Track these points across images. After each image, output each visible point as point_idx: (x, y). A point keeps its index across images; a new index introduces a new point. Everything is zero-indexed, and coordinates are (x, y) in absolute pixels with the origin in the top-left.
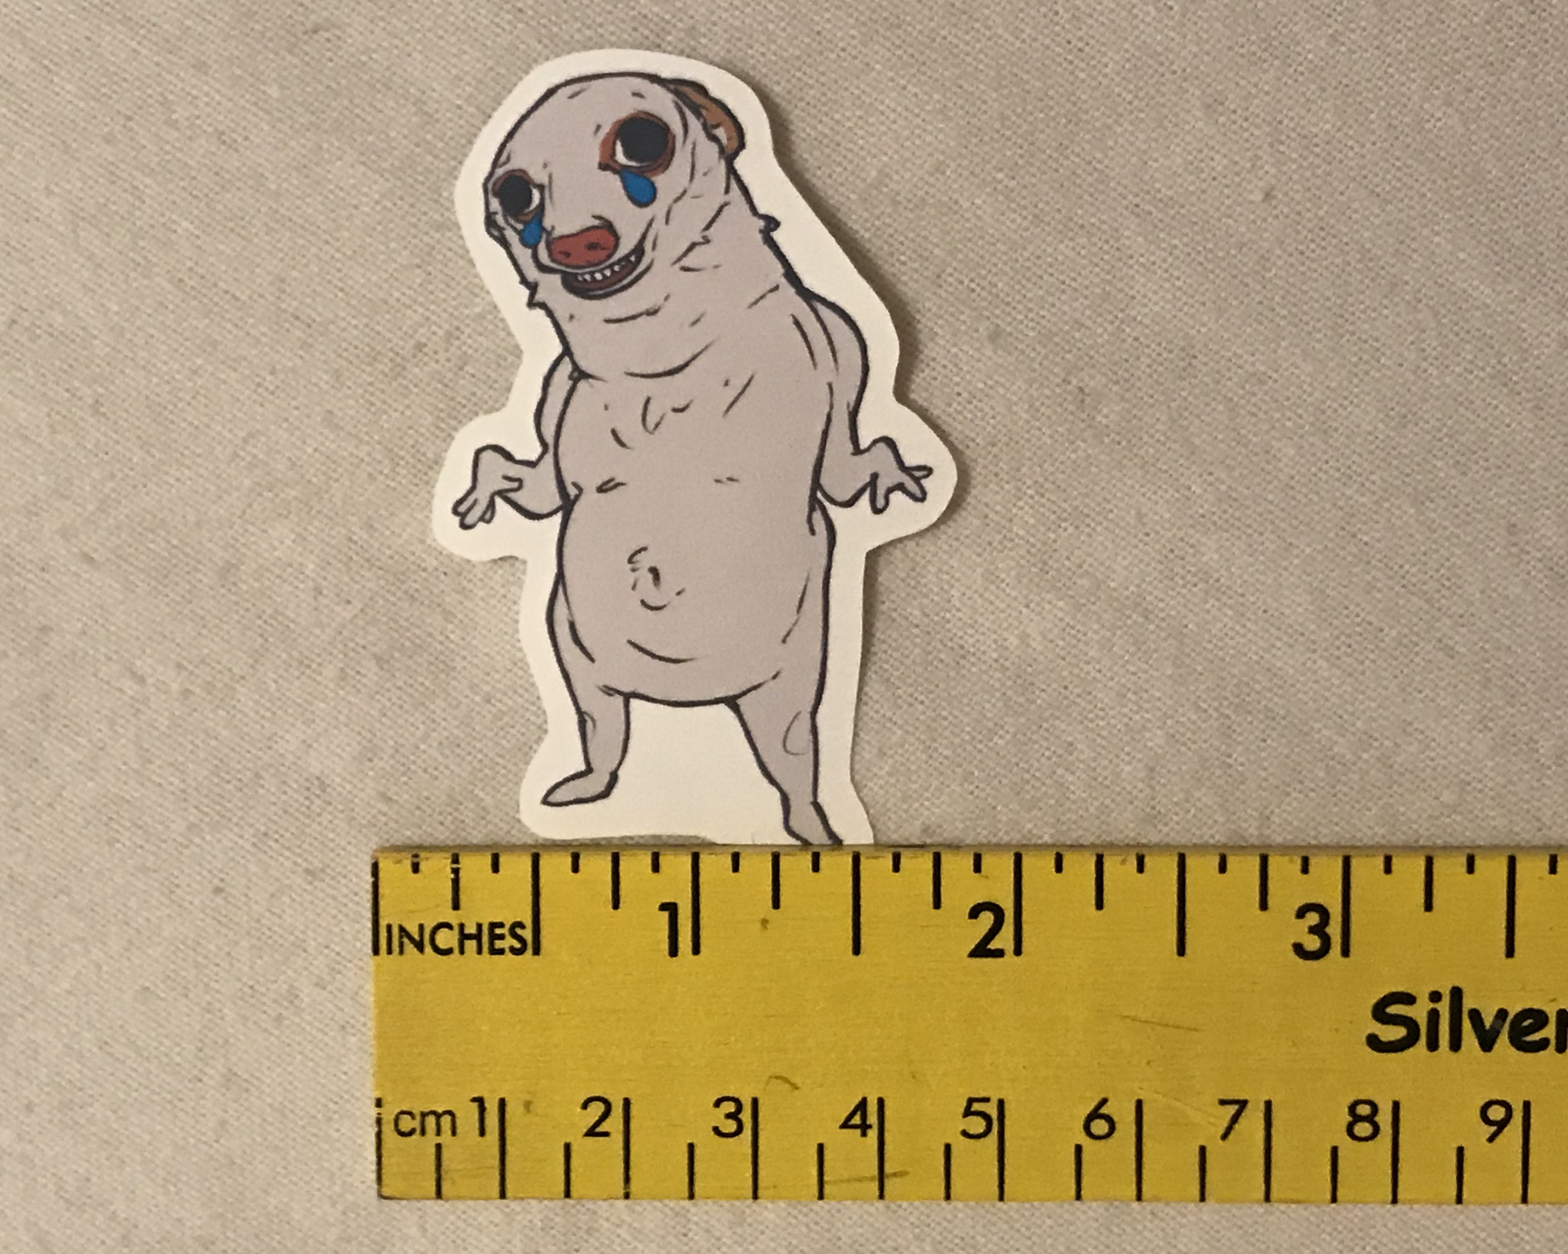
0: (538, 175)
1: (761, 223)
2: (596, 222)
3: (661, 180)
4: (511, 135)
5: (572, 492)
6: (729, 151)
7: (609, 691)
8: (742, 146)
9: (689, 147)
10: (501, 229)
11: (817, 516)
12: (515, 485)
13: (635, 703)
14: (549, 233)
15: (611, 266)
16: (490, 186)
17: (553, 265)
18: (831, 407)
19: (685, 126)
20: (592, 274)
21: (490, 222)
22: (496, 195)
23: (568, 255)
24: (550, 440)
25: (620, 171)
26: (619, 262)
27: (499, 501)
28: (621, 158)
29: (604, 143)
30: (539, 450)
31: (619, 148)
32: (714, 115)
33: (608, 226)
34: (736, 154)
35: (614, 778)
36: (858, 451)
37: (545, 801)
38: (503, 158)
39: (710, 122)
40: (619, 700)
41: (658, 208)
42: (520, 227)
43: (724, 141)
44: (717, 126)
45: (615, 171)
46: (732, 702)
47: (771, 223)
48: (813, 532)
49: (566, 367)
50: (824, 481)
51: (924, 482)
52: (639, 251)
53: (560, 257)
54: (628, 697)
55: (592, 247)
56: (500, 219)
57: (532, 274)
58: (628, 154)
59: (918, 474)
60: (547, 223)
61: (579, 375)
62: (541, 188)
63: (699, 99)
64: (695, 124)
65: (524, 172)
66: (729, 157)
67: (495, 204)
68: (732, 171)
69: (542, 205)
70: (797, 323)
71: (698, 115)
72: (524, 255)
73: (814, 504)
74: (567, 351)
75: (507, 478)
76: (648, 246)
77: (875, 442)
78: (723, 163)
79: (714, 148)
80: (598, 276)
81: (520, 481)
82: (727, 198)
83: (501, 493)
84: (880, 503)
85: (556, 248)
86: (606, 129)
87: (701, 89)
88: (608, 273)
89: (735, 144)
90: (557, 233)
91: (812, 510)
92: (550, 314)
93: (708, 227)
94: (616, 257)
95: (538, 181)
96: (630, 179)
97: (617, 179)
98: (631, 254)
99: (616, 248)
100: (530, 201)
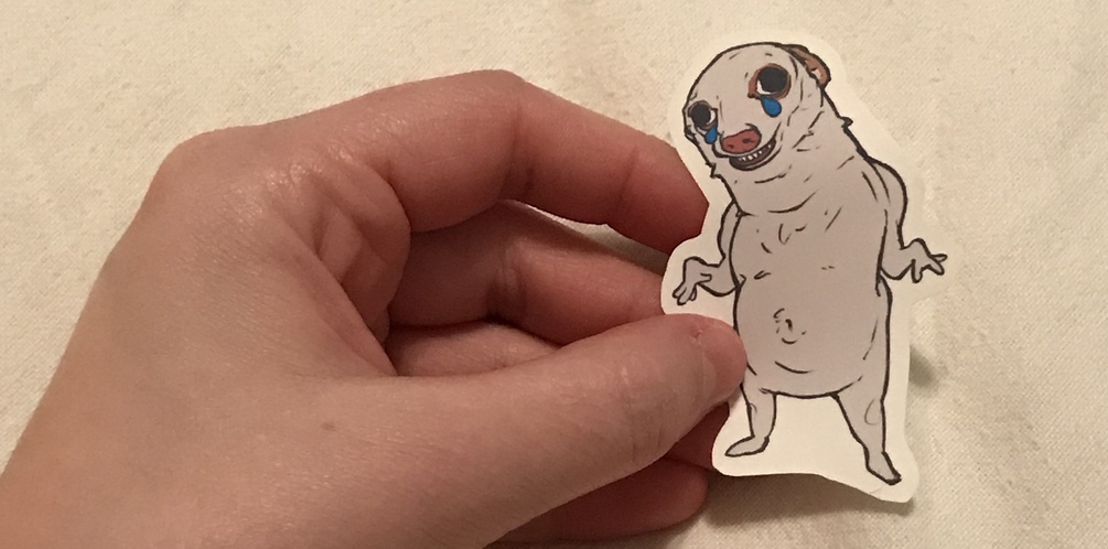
0: (713, 104)
1: (842, 122)
2: (748, 128)
3: (783, 102)
4: (697, 81)
5: (740, 280)
6: (822, 82)
7: (765, 391)
8: (829, 79)
9: (799, 82)
10: (694, 135)
11: (881, 286)
12: (707, 278)
13: (778, 397)
14: (721, 136)
15: (757, 152)
16: (686, 111)
17: (724, 153)
18: (887, 222)
19: (796, 71)
20: (747, 157)
21: (687, 131)
22: (689, 116)
23: (732, 146)
24: (726, 251)
25: (761, 98)
26: (761, 149)
27: (699, 288)
28: (760, 90)
29: (750, 83)
30: (721, 257)
31: (759, 85)
32: (812, 63)
33: (754, 129)
34: (825, 85)
35: (767, 440)
36: (903, 247)
37: (727, 454)
38: (692, 96)
39: (811, 67)
40: (771, 396)
41: (783, 116)
42: (704, 133)
43: (819, 77)
44: (814, 69)
45: (757, 98)
46: (835, 395)
47: (848, 122)
48: (879, 295)
49: (734, 209)
50: (884, 265)
51: (942, 264)
52: (773, 141)
53: (729, 149)
54: (775, 395)
55: (746, 141)
56: (693, 130)
57: (713, 159)
58: (764, 89)
60: (720, 130)
61: (741, 214)
62: (716, 110)
63: (802, 54)
64: (802, 69)
65: (704, 101)
67: (690, 121)
68: (824, 94)
69: (716, 119)
70: (865, 177)
71: (803, 63)
72: (707, 148)
73: (879, 278)
74: (734, 201)
75: (702, 275)
76: (778, 138)
78: (819, 90)
79: (814, 81)
80: (750, 158)
81: (710, 275)
82: (822, 109)
83: (699, 283)
84: (917, 277)
85: (724, 143)
86: (751, 75)
87: (805, 49)
88: (756, 155)
89: (825, 76)
90: (725, 136)
91: (878, 281)
92: (723, 181)
93: (811, 126)
94: (760, 146)
95: (713, 106)
96: (766, 101)
97: (759, 102)
98: (769, 143)
99: (760, 141)
100: (710, 118)
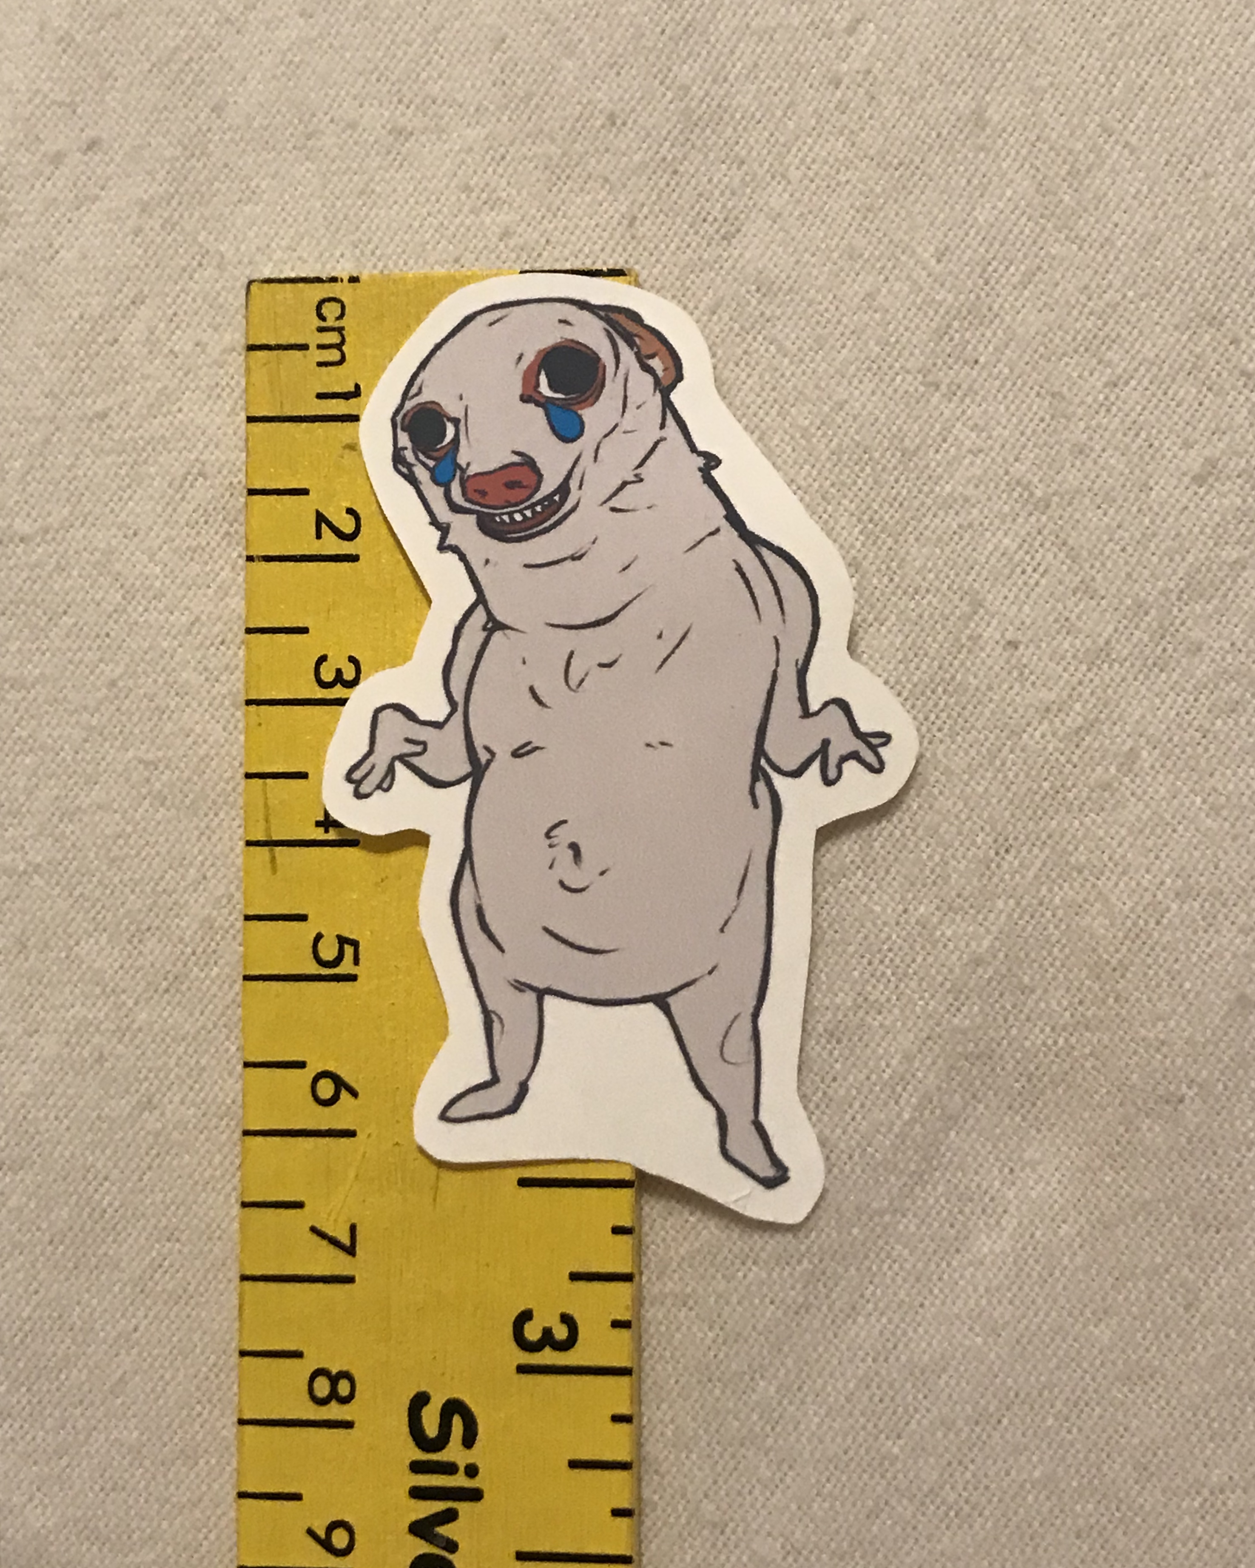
0: (453, 409)
1: (701, 462)
2: (516, 459)
3: (588, 414)
4: (423, 365)
5: (484, 756)
6: (666, 383)
7: (520, 986)
8: (680, 378)
9: (620, 378)
10: (409, 466)
11: (760, 789)
12: (419, 749)
13: (550, 1002)
14: (463, 471)
15: (532, 507)
16: (399, 418)
17: (467, 505)
18: (777, 663)
19: (617, 357)
20: (510, 514)
21: (398, 459)
22: (403, 429)
23: (483, 493)
24: (459, 697)
25: (544, 404)
26: (540, 502)
27: (398, 766)
28: (545, 389)
29: (526, 374)
30: (447, 709)
31: (543, 379)
32: (649, 345)
33: (529, 463)
34: (673, 386)
35: (523, 1089)
36: (806, 714)
37: (443, 1117)
38: (414, 390)
39: (645, 351)
40: (531, 997)
41: (586, 443)
42: (431, 463)
43: (660, 373)
44: (652, 356)
45: (538, 404)
46: (661, 1001)
47: (711, 461)
48: (756, 805)
49: (479, 615)
50: (768, 747)
51: (881, 750)
52: (564, 489)
53: (477, 497)
54: (541, 994)
55: (511, 485)
56: (409, 455)
57: (443, 514)
58: (551, 386)
59: (875, 741)
60: (462, 459)
61: (494, 626)
62: (456, 422)
63: (631, 327)
64: (627, 355)
65: (435, 403)
66: (665, 389)
67: (404, 440)
68: (668, 405)
69: (456, 440)
70: (739, 569)
71: (631, 344)
72: (434, 494)
73: (757, 773)
74: (481, 599)
75: (408, 740)
76: (574, 484)
77: (826, 705)
78: (658, 396)
79: (649, 379)
80: (518, 517)
81: (424, 744)
82: (663, 433)
83: (401, 758)
84: (832, 773)
85: (470, 486)
86: (529, 358)
87: (635, 317)
88: (528, 513)
89: (673, 373)
90: (471, 471)
91: (755, 779)
92: (463, 558)
93: (640, 464)
94: (538, 496)
95: (453, 415)
96: (553, 410)
97: (540, 411)
98: (554, 493)
99: (537, 489)
100: (444, 435)
